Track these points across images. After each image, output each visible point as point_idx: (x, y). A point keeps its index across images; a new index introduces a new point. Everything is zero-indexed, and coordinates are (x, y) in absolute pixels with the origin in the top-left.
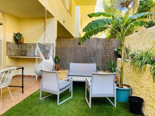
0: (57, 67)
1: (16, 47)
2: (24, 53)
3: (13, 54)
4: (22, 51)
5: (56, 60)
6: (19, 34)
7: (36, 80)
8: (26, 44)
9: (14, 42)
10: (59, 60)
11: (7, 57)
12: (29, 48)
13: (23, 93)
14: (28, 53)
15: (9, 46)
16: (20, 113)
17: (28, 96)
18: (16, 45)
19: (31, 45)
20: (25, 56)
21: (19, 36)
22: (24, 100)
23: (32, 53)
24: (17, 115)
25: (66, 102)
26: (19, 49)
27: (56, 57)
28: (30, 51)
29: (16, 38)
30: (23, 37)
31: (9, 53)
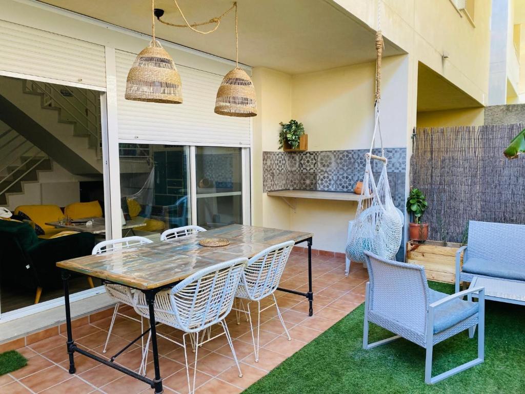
0: (416, 232)
1: (287, 164)
2: (308, 182)
3: (280, 184)
4: (304, 176)
5: (414, 208)
6: (296, 123)
7: (347, 270)
8: (314, 154)
9: (282, 150)
10: (424, 206)
11: (265, 195)
12: (324, 166)
13: (311, 314)
14: (320, 182)
15: (269, 163)
16: (307, 383)
17: (326, 329)
18: (287, 159)
19: (328, 156)
20: (311, 190)
21: (295, 131)
22: (317, 341)
23: (332, 182)
24: (301, 391)
25: (457, 378)
26: (294, 169)
27: (411, 198)
28: (326, 175)
29: (286, 138)
30: (306, 131)
31: (269, 183)
